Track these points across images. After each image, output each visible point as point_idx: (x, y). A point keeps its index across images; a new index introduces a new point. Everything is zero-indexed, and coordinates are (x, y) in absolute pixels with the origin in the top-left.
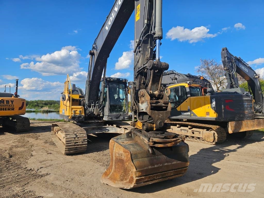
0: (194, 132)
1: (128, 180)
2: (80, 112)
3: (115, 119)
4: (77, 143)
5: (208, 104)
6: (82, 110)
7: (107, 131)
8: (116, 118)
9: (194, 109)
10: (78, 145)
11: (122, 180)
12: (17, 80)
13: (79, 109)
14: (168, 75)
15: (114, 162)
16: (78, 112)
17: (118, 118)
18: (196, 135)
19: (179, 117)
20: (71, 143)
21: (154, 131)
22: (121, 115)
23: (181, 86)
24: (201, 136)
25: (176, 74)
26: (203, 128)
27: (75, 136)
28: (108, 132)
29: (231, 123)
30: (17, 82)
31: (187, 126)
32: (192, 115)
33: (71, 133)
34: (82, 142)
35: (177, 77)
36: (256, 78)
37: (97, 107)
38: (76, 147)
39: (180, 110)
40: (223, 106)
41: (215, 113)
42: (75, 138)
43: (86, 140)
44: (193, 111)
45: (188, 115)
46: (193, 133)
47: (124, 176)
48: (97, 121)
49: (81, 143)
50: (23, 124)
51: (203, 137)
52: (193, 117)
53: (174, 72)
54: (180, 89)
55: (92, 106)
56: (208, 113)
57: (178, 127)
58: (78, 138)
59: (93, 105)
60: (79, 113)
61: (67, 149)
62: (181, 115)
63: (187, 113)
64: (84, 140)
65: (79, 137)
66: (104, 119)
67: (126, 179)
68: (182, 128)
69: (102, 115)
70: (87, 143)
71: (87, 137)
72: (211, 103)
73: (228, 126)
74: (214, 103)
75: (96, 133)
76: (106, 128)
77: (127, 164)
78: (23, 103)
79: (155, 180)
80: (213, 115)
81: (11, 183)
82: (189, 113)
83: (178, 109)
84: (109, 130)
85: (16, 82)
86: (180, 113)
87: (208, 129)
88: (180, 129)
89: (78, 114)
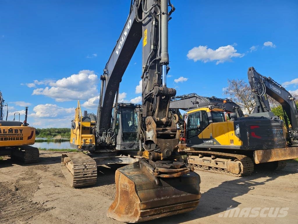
0: (218, 162)
1: (133, 213)
2: (91, 140)
3: (128, 149)
4: (86, 174)
5: (232, 130)
6: (93, 138)
7: (120, 161)
8: (129, 147)
9: (217, 136)
10: (87, 177)
11: (127, 214)
12: (27, 107)
13: (90, 138)
14: (189, 99)
16: (88, 141)
17: (132, 148)
18: (220, 165)
19: (201, 146)
20: (79, 175)
21: (162, 160)
22: (134, 144)
23: (202, 111)
24: (225, 167)
25: (197, 97)
26: (227, 158)
27: (84, 167)
28: (121, 163)
29: (257, 152)
30: (27, 110)
31: (209, 155)
32: (215, 143)
33: (80, 164)
34: (92, 174)
35: (198, 100)
36: (291, 100)
37: (109, 135)
38: (85, 180)
39: (202, 138)
40: (248, 133)
41: (239, 141)
42: (84, 169)
43: (96, 171)
44: (216, 138)
45: (210, 143)
46: (217, 164)
47: (129, 209)
48: (109, 151)
49: (90, 175)
50: (31, 155)
51: (228, 168)
52: (216, 146)
53: (195, 95)
54: (201, 114)
55: (103, 134)
56: (232, 141)
57: (200, 157)
58: (87, 169)
59: (105, 134)
60: (90, 142)
61: (76, 182)
62: (203, 144)
63: (209, 141)
64: (94, 171)
65: (89, 168)
66: (117, 148)
67: (131, 212)
68: (205, 158)
69: (114, 144)
70: (96, 175)
71: (97, 169)
72: (235, 129)
73: (255, 156)
74: (238, 129)
75: (108, 163)
76: (120, 159)
77: (132, 195)
78: (33, 132)
79: (161, 213)
80: (237, 143)
81: (15, 217)
82: (212, 141)
83: (200, 136)
84: (122, 161)
85: (25, 109)
86: (202, 141)
87: (233, 159)
88: (202, 160)
89: (89, 144)
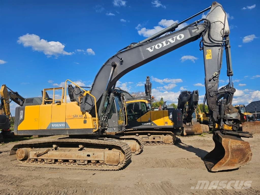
0: (155, 138)
1: (245, 161)
5: (167, 116)
9: (154, 120)
15: (230, 153)
18: (157, 139)
19: (140, 127)
22: (122, 126)
23: (141, 102)
24: (161, 140)
26: (161, 134)
32: (152, 125)
39: (140, 121)
40: (177, 117)
41: (172, 122)
44: (154, 122)
45: (148, 125)
46: (154, 139)
51: (163, 141)
54: (140, 104)
56: (166, 123)
57: (137, 136)
59: (104, 117)
62: (142, 125)
63: (147, 123)
67: (243, 160)
68: (141, 136)
72: (169, 115)
74: (171, 115)
80: (170, 124)
82: (150, 124)
83: (139, 120)
86: (140, 124)
87: (165, 134)
